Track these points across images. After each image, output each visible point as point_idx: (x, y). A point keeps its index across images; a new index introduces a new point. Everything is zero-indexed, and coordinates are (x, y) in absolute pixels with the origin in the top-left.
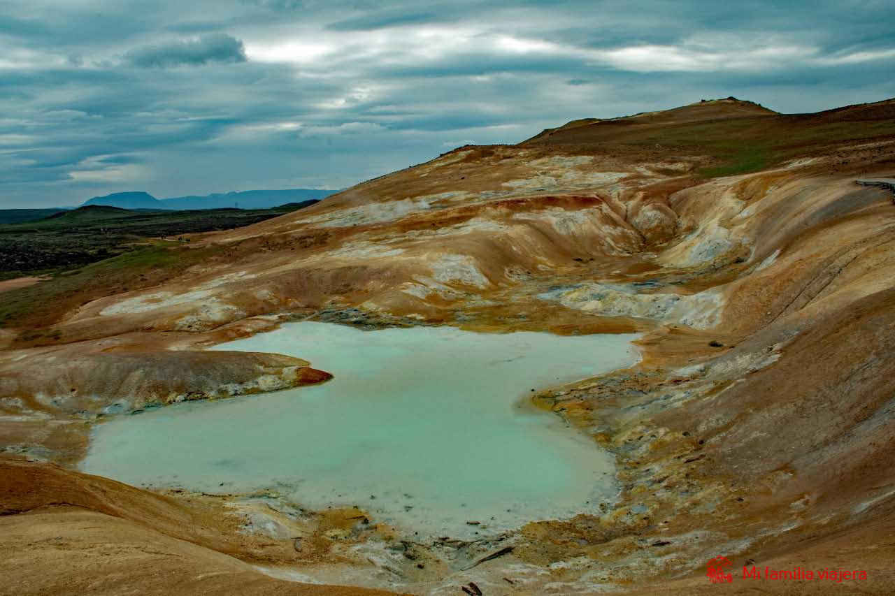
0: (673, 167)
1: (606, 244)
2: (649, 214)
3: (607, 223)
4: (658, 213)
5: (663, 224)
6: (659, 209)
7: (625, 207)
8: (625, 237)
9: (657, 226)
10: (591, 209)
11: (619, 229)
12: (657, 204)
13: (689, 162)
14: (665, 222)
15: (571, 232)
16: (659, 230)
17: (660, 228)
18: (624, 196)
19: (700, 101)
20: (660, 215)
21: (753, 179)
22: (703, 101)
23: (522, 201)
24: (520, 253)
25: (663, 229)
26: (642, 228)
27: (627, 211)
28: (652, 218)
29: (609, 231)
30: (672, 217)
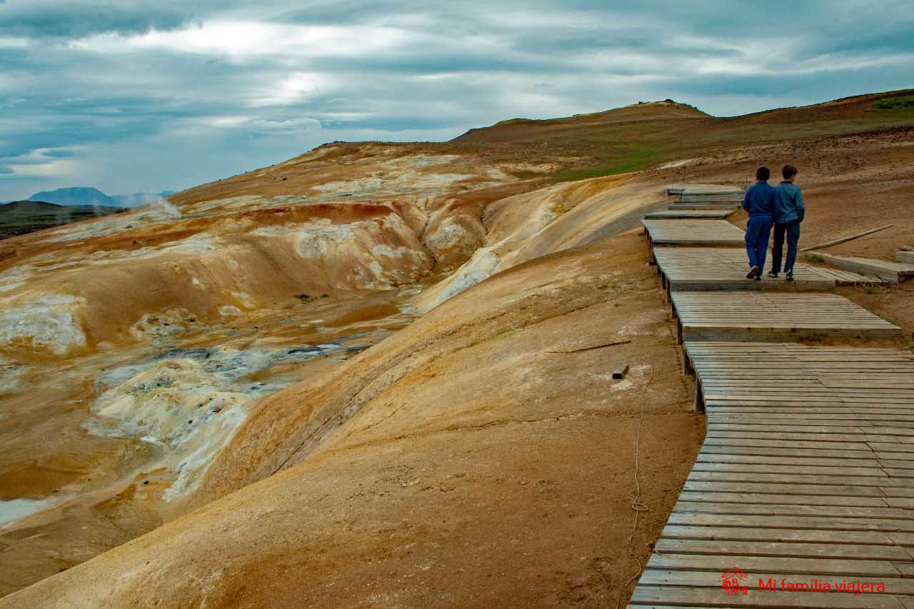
0: (536, 169)
1: (362, 273)
2: (448, 230)
3: (385, 242)
4: (459, 228)
5: (462, 244)
6: (460, 222)
7: (425, 218)
8: (406, 260)
9: (454, 247)
10: (366, 223)
11: (402, 249)
12: (461, 216)
13: (560, 163)
14: (466, 239)
15: (319, 254)
16: (456, 251)
17: (458, 249)
18: (433, 204)
19: (638, 103)
20: (460, 230)
21: (582, 185)
22: (640, 103)
23: (278, 211)
24: (203, 287)
25: (461, 250)
26: (436, 248)
27: (427, 225)
28: (450, 236)
29: (384, 253)
30: (477, 233)
